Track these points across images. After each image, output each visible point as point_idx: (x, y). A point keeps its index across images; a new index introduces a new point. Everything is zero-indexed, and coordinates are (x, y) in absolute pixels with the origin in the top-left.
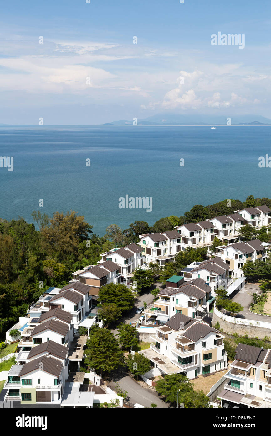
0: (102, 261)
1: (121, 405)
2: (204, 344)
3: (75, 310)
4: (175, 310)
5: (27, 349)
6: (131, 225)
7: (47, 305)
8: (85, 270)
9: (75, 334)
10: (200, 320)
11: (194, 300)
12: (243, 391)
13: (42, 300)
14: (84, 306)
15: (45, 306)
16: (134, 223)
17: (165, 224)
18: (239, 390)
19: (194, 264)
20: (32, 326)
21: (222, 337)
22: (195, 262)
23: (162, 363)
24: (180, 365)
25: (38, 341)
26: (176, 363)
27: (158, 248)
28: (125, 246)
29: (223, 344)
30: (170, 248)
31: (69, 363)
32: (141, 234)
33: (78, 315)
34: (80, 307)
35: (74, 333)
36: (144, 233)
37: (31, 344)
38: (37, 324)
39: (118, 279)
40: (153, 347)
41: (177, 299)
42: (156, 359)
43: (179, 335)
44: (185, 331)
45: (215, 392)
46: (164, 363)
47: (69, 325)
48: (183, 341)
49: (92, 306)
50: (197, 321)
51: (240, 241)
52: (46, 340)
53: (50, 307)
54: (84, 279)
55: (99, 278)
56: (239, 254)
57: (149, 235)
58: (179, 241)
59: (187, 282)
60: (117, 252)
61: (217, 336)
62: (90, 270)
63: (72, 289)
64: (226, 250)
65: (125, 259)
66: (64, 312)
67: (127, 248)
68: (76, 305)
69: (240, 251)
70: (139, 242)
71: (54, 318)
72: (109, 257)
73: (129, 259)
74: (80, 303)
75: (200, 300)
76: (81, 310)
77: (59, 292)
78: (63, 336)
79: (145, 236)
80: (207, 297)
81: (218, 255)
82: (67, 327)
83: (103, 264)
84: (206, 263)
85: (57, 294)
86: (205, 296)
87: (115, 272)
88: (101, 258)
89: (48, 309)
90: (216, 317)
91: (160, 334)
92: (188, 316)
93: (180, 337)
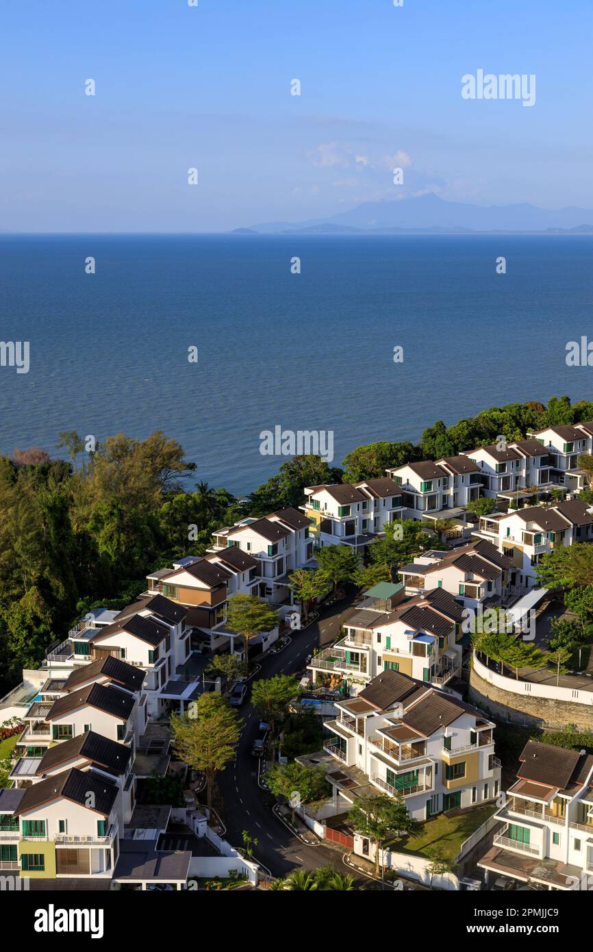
0: (216, 548)
1: (253, 883)
3: (150, 663)
4: (382, 662)
5: (36, 751)
6: (285, 467)
8: (175, 568)
9: (149, 715)
10: (441, 686)
11: (427, 639)
13: (76, 637)
14: (172, 651)
17: (365, 465)
19: (429, 556)
20: (50, 699)
21: (491, 726)
22: (430, 552)
23: (349, 784)
25: (63, 732)
26: (382, 785)
28: (269, 513)
29: (493, 743)
31: (133, 783)
32: (308, 486)
33: (157, 673)
34: (162, 654)
37: (46, 740)
40: (329, 748)
41: (388, 639)
42: (337, 776)
43: (390, 719)
45: (472, 853)
46: (355, 785)
48: (401, 734)
50: (432, 689)
52: (82, 732)
54: (172, 588)
55: (208, 587)
56: (534, 534)
57: (326, 489)
58: (396, 503)
59: (411, 598)
60: (253, 526)
61: (479, 724)
62: (188, 569)
63: (145, 613)
64: (503, 524)
65: (270, 543)
66: (125, 665)
67: (274, 519)
68: (152, 648)
69: (536, 527)
70: (303, 505)
71: (103, 680)
72: (234, 537)
73: (280, 542)
74: (162, 644)
75: (441, 641)
76: (166, 661)
77: (114, 619)
78: (121, 722)
79: (316, 491)
80: (457, 633)
81: (485, 534)
82: (131, 702)
83: (219, 554)
84: (456, 553)
85: (110, 624)
86: (452, 629)
87: (247, 573)
88: (214, 540)
89: (88, 657)
90: (477, 680)
91: (346, 717)
92: (413, 676)
93: (392, 724)
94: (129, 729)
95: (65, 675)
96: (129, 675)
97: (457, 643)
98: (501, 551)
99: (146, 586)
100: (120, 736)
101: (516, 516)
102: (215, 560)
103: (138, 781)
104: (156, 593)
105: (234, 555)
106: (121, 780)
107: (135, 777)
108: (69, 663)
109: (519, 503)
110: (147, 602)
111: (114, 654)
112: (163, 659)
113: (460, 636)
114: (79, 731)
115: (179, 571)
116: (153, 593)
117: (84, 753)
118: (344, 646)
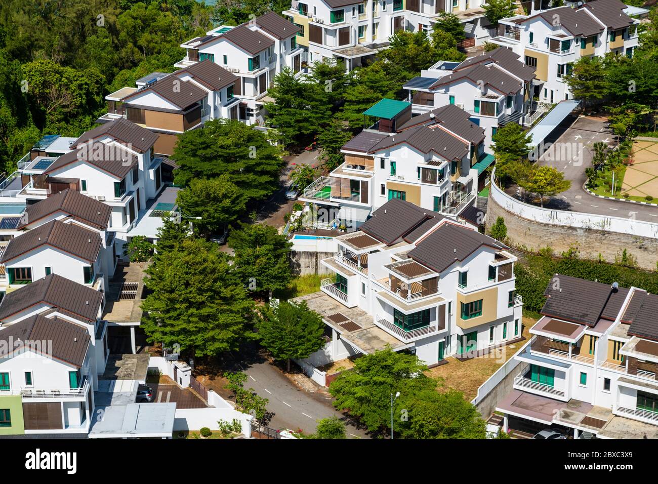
0: (186, 63)
1: (246, 434)
2: (463, 279)
3: (116, 196)
4: (387, 191)
7: (41, 182)
8: (140, 87)
9: (118, 256)
10: (454, 216)
11: (438, 164)
12: (562, 394)
13: (27, 169)
14: (140, 184)
15: (37, 185)
18: (552, 391)
19: (439, 68)
21: (512, 258)
22: (440, 63)
23: (352, 327)
24: (398, 333)
26: (388, 327)
27: (340, 25)
29: (514, 277)
30: (373, 24)
31: (105, 331)
33: (125, 208)
34: (130, 186)
35: (117, 253)
38: (16, 233)
39: (233, 110)
40: (327, 288)
41: (393, 164)
42: (338, 318)
43: (397, 255)
44: (412, 246)
45: (490, 397)
46: (357, 327)
47: (103, 234)
48: (409, 271)
49: (162, 185)
50: (444, 220)
52: (43, 275)
53: (48, 188)
54: (137, 111)
55: (179, 108)
56: (561, 40)
58: (398, 5)
60: (228, 36)
61: (498, 257)
62: (155, 87)
64: (525, 28)
65: (250, 57)
66: (88, 199)
68: (117, 180)
70: (288, 9)
73: (262, 55)
74: (129, 176)
75: (454, 165)
76: (134, 194)
77: (71, 147)
78: (87, 264)
82: (98, 241)
83: (190, 70)
85: (65, 152)
86: (466, 152)
87: (224, 91)
88: (182, 54)
89: (44, 192)
90: (495, 209)
91: (347, 254)
92: (422, 206)
93: (400, 260)
96: (94, 211)
99: (105, 107)
100: (87, 279)
101: (540, 19)
104: (119, 117)
105: (208, 70)
106: (92, 327)
108: (23, 198)
111: (74, 188)
112: (132, 192)
114: (39, 275)
115: (144, 91)
116: (113, 117)
118: (341, 172)
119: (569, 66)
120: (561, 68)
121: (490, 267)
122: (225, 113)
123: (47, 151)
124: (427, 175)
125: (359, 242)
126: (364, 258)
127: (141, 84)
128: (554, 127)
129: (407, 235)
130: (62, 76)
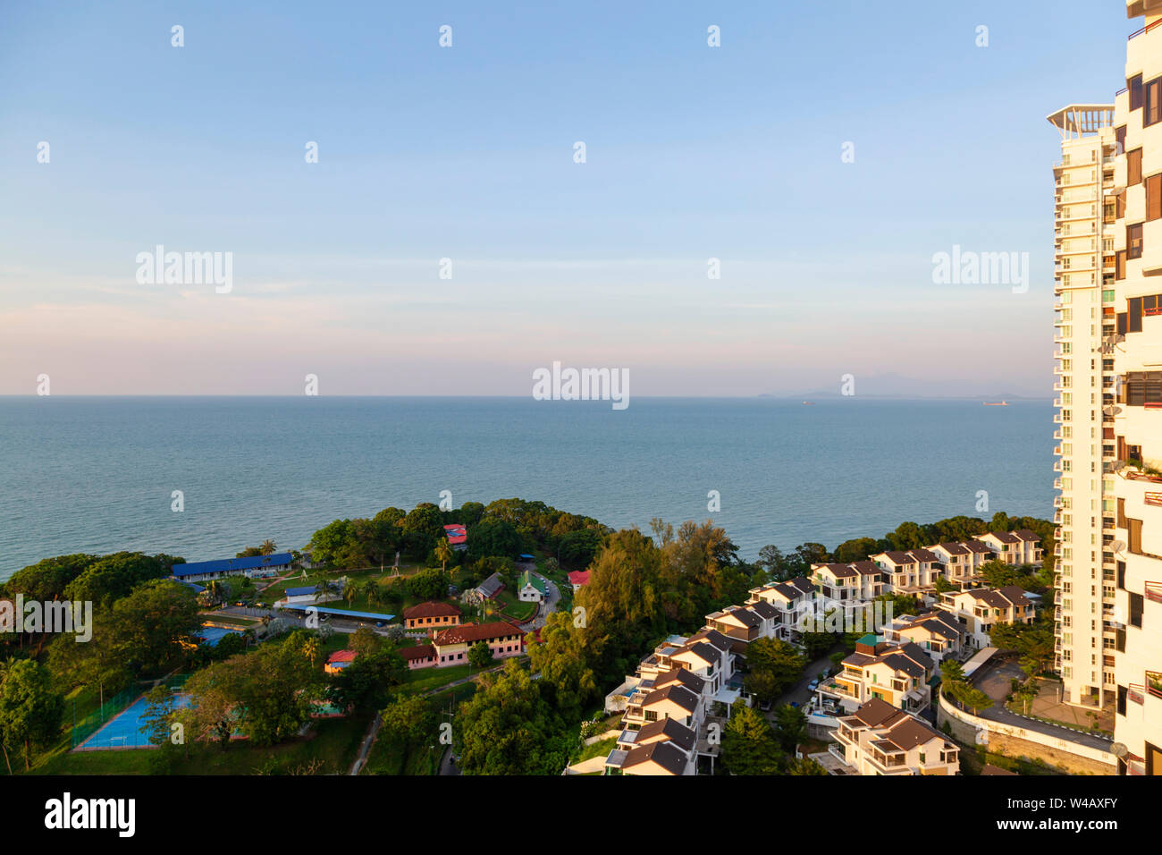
0: (752, 601)
2: (923, 758)
3: (708, 674)
4: (871, 692)
5: (634, 727)
6: (799, 548)
7: (667, 662)
8: (724, 613)
9: (707, 711)
10: (916, 714)
11: (904, 678)
13: (659, 653)
14: (722, 669)
15: (665, 663)
16: (803, 545)
17: (854, 551)
19: (903, 619)
20: (643, 692)
21: (957, 749)
22: (904, 615)
25: (651, 716)
27: (841, 588)
28: (787, 580)
29: (958, 762)
30: (862, 590)
31: (696, 757)
32: (814, 563)
33: (713, 683)
34: (716, 670)
36: (820, 561)
37: (640, 720)
38: (651, 690)
39: (777, 632)
40: (832, 750)
41: (875, 676)
42: (839, 771)
43: (878, 735)
44: (888, 731)
47: (699, 696)
48: (886, 747)
49: (734, 671)
50: (908, 716)
51: (985, 588)
52: (664, 717)
53: (670, 665)
54: (722, 626)
55: (747, 627)
56: (982, 609)
57: (827, 566)
58: (877, 579)
59: (890, 647)
60: (777, 588)
61: (947, 746)
62: (734, 613)
63: (705, 641)
64: (958, 599)
65: (789, 601)
66: (692, 675)
67: (790, 584)
68: (710, 665)
69: (984, 603)
70: (810, 575)
71: (676, 683)
72: (762, 595)
73: (795, 601)
74: (716, 664)
75: (915, 681)
76: (718, 676)
77: (686, 643)
78: (689, 714)
79: (820, 567)
80: (926, 676)
81: (945, 606)
82: (696, 700)
83: (753, 605)
84: (923, 618)
85: (682, 646)
86: (922, 674)
87: (773, 620)
88: (750, 596)
89: (668, 667)
90: (943, 712)
91: (845, 729)
92: (894, 705)
93: (880, 738)
94: (694, 719)
95: (653, 677)
96: (694, 682)
97: (926, 683)
98: (957, 618)
99: (705, 622)
100: (689, 723)
101: (968, 594)
102: (750, 609)
103: (699, 756)
104: (712, 628)
105: (763, 607)
106: (689, 754)
107: (698, 753)
108: (656, 670)
109: (968, 586)
110: (706, 633)
111: (684, 666)
112: (716, 674)
113: (929, 679)
114: (661, 717)
115: (727, 614)
116: (709, 628)
117: (665, 732)
118: (842, 677)
119: (989, 626)
120: (983, 627)
121: (941, 753)
122: (772, 634)
123: (672, 644)
124: (898, 686)
125: (854, 723)
126: (856, 733)
127: (725, 611)
128: (980, 664)
129: (886, 723)
130: (685, 596)
